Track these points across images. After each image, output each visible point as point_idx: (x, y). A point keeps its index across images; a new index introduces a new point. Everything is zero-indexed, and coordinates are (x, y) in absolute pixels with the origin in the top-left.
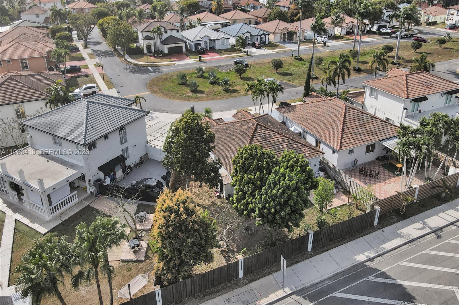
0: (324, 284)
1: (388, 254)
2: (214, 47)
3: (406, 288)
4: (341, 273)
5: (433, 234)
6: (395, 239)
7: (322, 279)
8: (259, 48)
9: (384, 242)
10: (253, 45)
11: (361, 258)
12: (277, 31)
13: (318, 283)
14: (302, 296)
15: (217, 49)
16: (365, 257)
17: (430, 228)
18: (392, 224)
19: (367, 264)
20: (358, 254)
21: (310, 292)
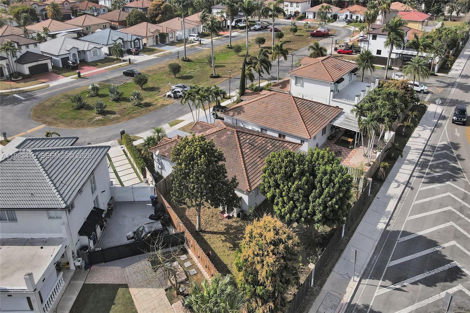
0: (374, 260)
1: (394, 215)
2: (84, 59)
3: (426, 237)
4: (378, 245)
5: (407, 188)
6: (389, 201)
7: (370, 256)
8: (137, 54)
9: (385, 206)
10: (129, 52)
11: (381, 226)
12: (149, 34)
13: (370, 261)
14: (368, 278)
15: (89, 62)
16: (384, 224)
17: (403, 183)
18: (378, 190)
19: (388, 229)
20: (378, 224)
21: (371, 272)
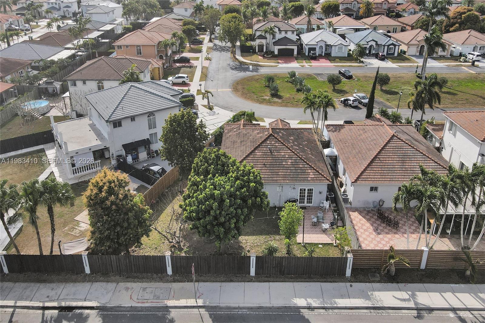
0: (240, 311)
1: (336, 311)
2: (330, 53)
4: (266, 308)
5: (415, 312)
6: (359, 298)
7: (242, 305)
8: (383, 59)
9: (342, 297)
10: (376, 56)
11: (301, 302)
12: (414, 42)
13: (234, 308)
14: (209, 313)
15: (332, 56)
16: (306, 304)
17: (416, 303)
18: (369, 282)
19: (302, 310)
20: (300, 298)
21: (220, 313)
